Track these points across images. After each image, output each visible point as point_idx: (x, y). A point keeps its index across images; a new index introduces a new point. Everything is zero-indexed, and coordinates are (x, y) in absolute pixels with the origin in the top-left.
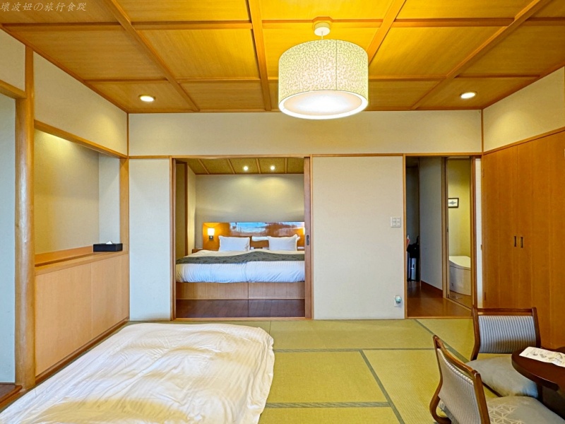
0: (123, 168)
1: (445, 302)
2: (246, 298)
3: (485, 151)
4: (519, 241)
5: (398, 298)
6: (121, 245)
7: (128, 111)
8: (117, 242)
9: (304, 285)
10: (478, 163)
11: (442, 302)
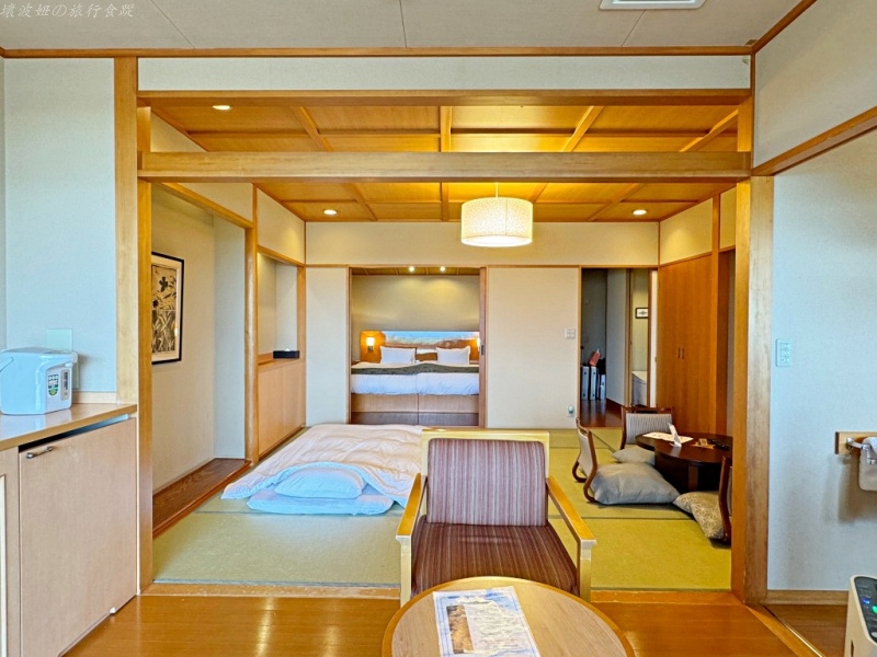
0: (300, 276)
2: (417, 411)
3: (662, 263)
4: (681, 353)
5: (571, 409)
6: (298, 352)
7: (305, 220)
8: (295, 349)
9: (479, 398)
10: (654, 276)
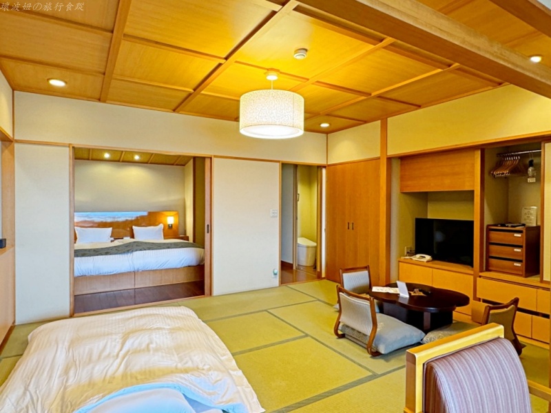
0: (7, 152)
1: (294, 272)
2: (133, 287)
3: (329, 163)
4: (351, 226)
5: (276, 271)
7: (13, 88)
10: (324, 171)
11: (292, 272)
